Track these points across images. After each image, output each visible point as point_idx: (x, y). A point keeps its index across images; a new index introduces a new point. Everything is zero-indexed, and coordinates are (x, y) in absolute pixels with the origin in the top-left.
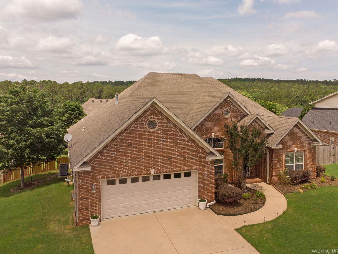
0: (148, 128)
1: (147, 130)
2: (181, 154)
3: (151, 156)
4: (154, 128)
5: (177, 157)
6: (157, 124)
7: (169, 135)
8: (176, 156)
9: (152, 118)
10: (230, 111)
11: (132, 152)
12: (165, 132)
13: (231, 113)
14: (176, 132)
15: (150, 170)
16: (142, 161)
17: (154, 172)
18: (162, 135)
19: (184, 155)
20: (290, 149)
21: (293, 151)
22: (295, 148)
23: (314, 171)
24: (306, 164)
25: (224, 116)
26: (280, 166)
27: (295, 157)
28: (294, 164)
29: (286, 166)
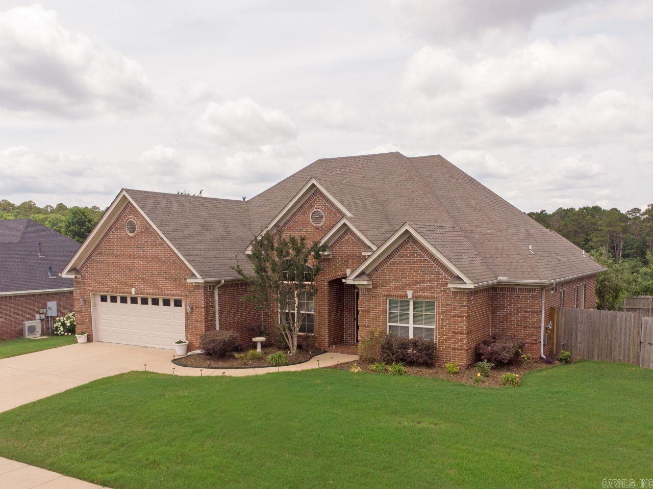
1: (127, 234)
2: (162, 270)
4: (133, 232)
5: (158, 274)
6: (136, 226)
9: (130, 218)
10: (323, 214)
13: (326, 217)
15: (131, 289)
16: (123, 275)
17: (135, 292)
18: (142, 242)
19: (166, 273)
20: (397, 291)
21: (404, 296)
22: (408, 290)
23: (461, 350)
24: (440, 328)
25: (313, 223)
26: (374, 323)
27: (414, 311)
28: (411, 325)
29: (390, 326)
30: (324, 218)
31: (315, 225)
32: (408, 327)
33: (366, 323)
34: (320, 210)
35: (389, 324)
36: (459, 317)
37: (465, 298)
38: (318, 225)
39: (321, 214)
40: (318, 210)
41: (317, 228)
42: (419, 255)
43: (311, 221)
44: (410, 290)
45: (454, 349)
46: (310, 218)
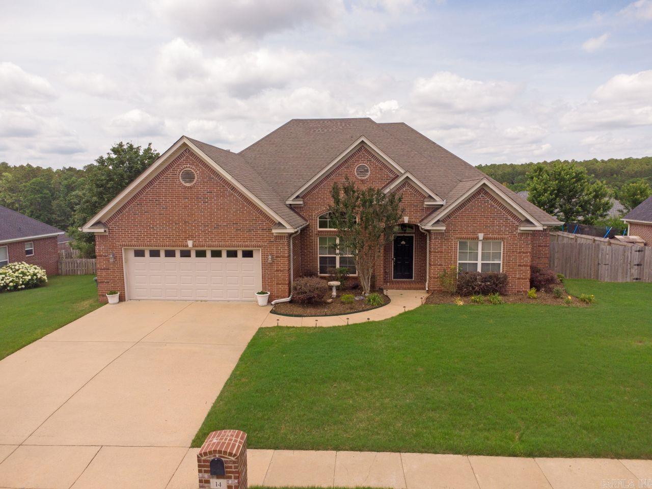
0: (183, 182)
1: (181, 183)
2: (232, 222)
3: (188, 222)
4: (191, 182)
5: (226, 226)
6: (196, 175)
7: (214, 192)
8: (225, 224)
9: (187, 167)
11: (161, 214)
12: (207, 188)
13: (371, 171)
14: (224, 188)
15: (187, 242)
16: (175, 228)
17: (193, 245)
18: (203, 192)
19: (237, 224)
20: (469, 235)
21: (476, 239)
22: (480, 233)
23: (525, 279)
24: (507, 263)
25: (357, 176)
26: (446, 262)
27: (482, 250)
28: (480, 262)
29: (459, 263)
30: (369, 172)
31: (360, 178)
32: (477, 264)
33: (438, 262)
34: (365, 165)
35: (458, 262)
36: (524, 253)
37: (529, 237)
38: (363, 178)
39: (366, 168)
40: (364, 164)
41: (362, 181)
42: (490, 204)
43: (356, 174)
44: (481, 233)
45: (519, 279)
46: (355, 171)
